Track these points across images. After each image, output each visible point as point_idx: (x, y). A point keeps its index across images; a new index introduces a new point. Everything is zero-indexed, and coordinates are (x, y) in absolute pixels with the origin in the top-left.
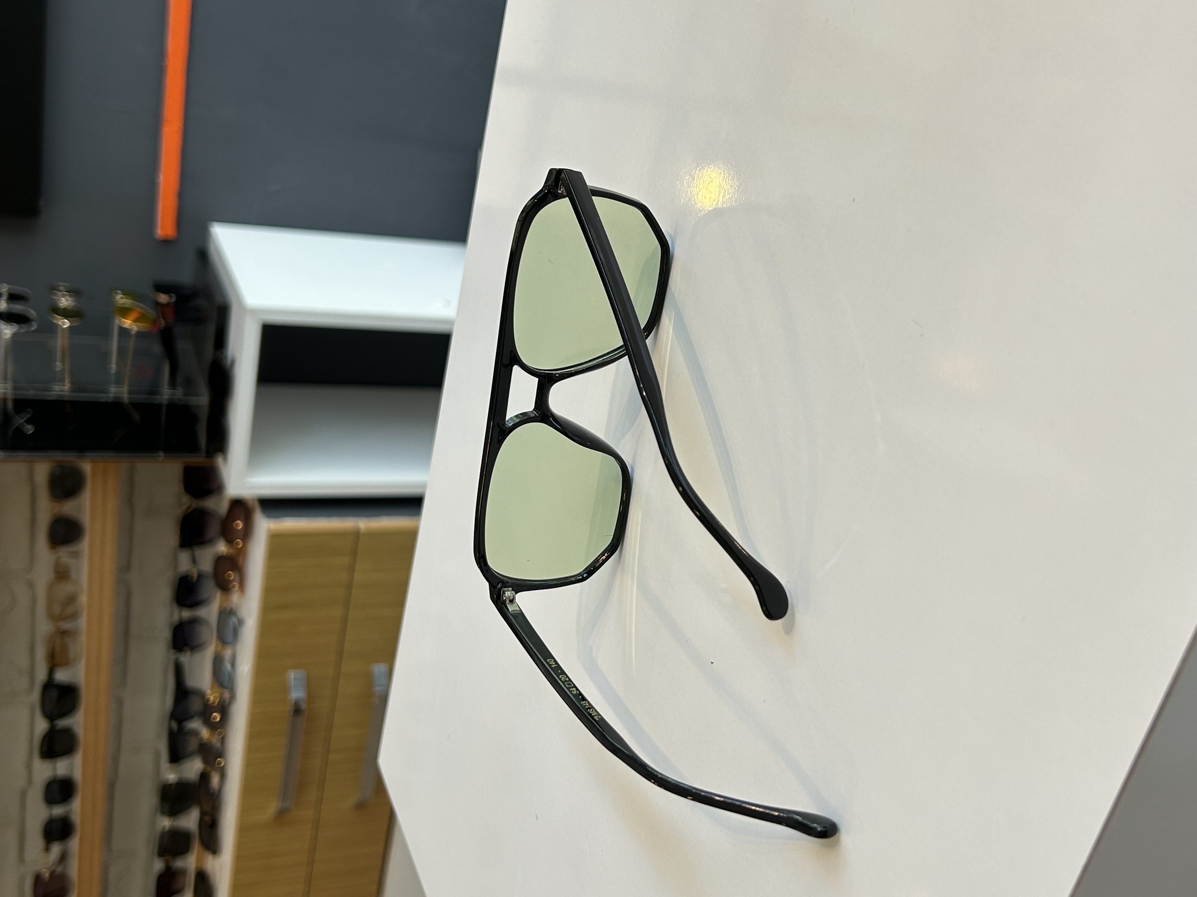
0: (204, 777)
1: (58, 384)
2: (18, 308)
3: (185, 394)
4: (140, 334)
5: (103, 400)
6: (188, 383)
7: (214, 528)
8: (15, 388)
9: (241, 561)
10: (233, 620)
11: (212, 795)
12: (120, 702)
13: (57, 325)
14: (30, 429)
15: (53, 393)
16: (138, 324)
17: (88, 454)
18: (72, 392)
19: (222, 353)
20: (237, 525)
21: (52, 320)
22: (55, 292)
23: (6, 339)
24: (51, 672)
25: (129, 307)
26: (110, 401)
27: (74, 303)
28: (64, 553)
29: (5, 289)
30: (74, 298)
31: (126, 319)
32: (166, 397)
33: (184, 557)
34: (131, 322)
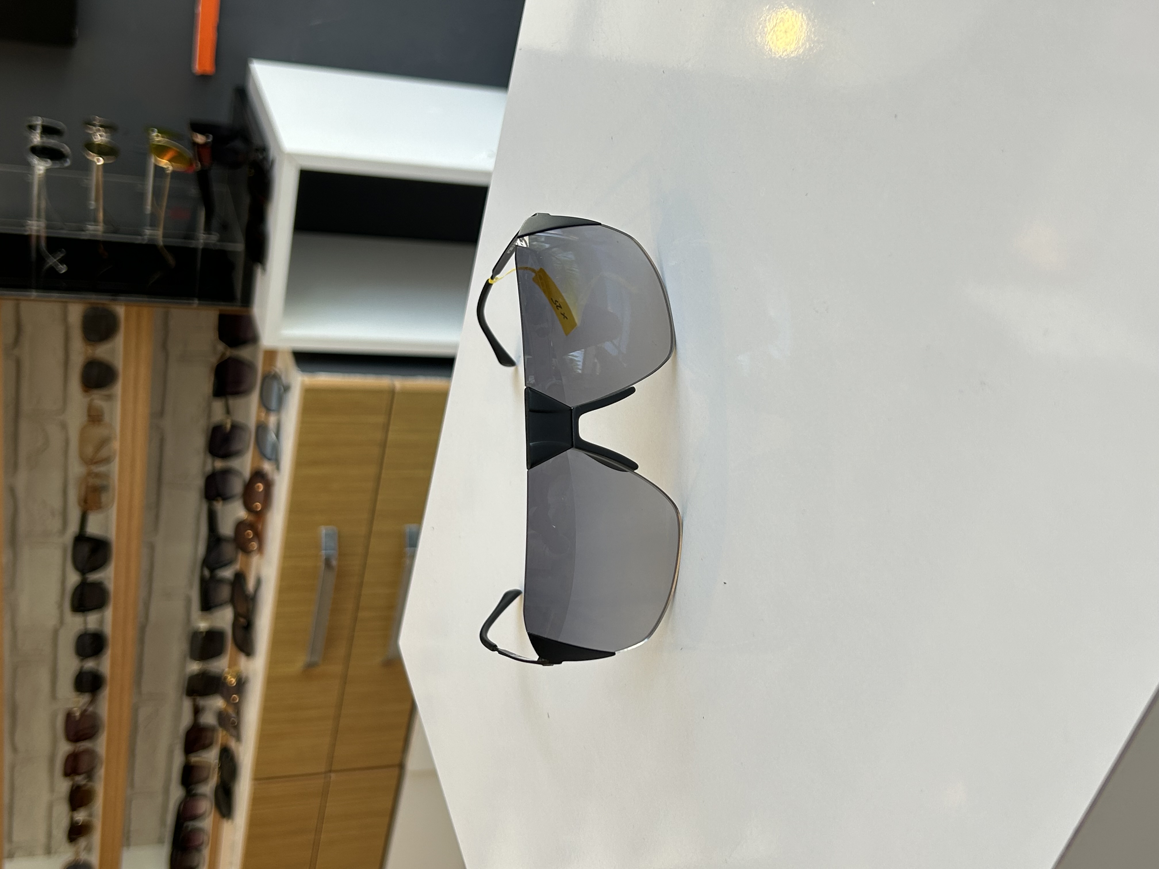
1: (93, 223)
2: (52, 142)
3: (221, 240)
4: (175, 175)
5: (139, 242)
6: (225, 227)
8: (48, 227)
12: (152, 547)
13: (91, 161)
14: (63, 269)
15: (87, 232)
16: (173, 164)
17: (121, 297)
21: (87, 156)
22: (89, 126)
23: (40, 175)
25: (165, 145)
26: (145, 242)
27: (108, 139)
28: (97, 397)
29: (39, 122)
30: (108, 134)
31: (162, 159)
32: (202, 241)
33: (218, 406)
34: (167, 162)
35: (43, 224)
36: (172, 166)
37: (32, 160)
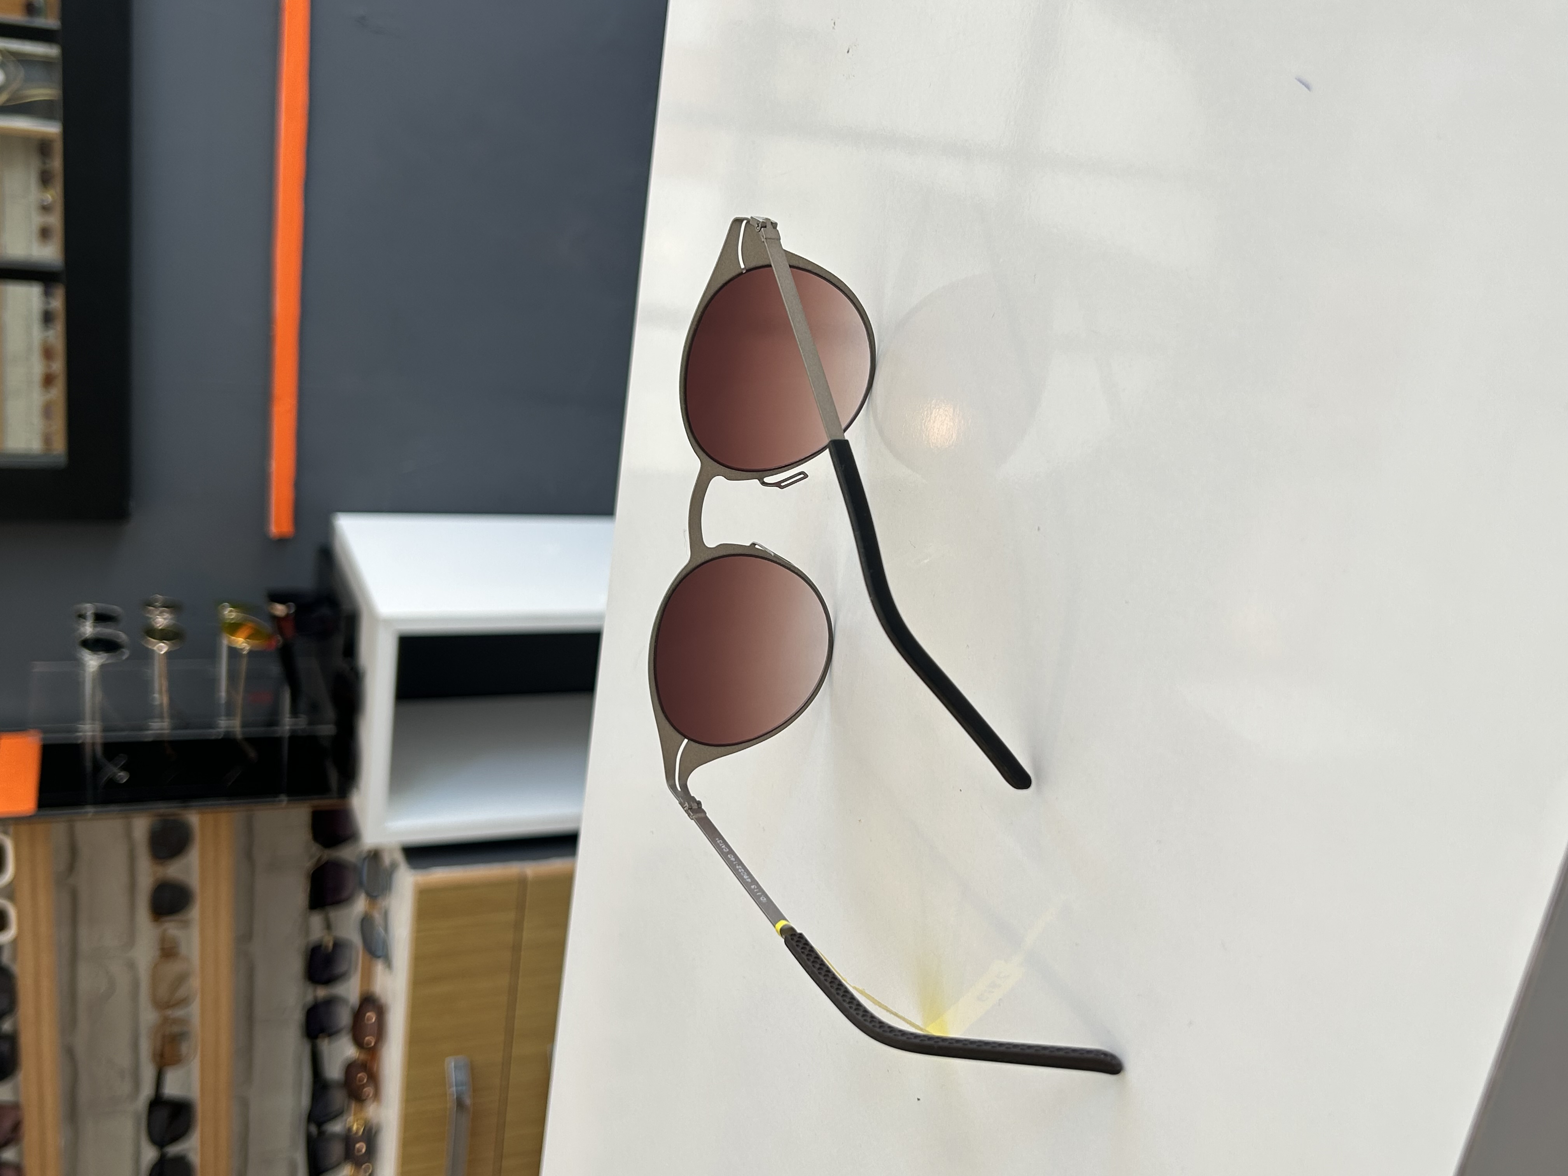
1: (155, 720)
2: (107, 631)
3: (311, 723)
4: (253, 654)
5: (213, 738)
6: (314, 708)
7: (353, 882)
8: (105, 730)
12: (244, 1104)
13: (153, 651)
14: (123, 777)
15: (150, 732)
16: (251, 641)
17: (194, 804)
21: (146, 644)
22: (150, 608)
23: (93, 672)
25: (238, 622)
26: (220, 737)
27: (172, 621)
28: (170, 925)
29: (89, 609)
30: (173, 616)
31: (236, 637)
32: (288, 728)
33: (316, 920)
34: (242, 639)
35: (98, 726)
36: (248, 643)
37: (83, 657)
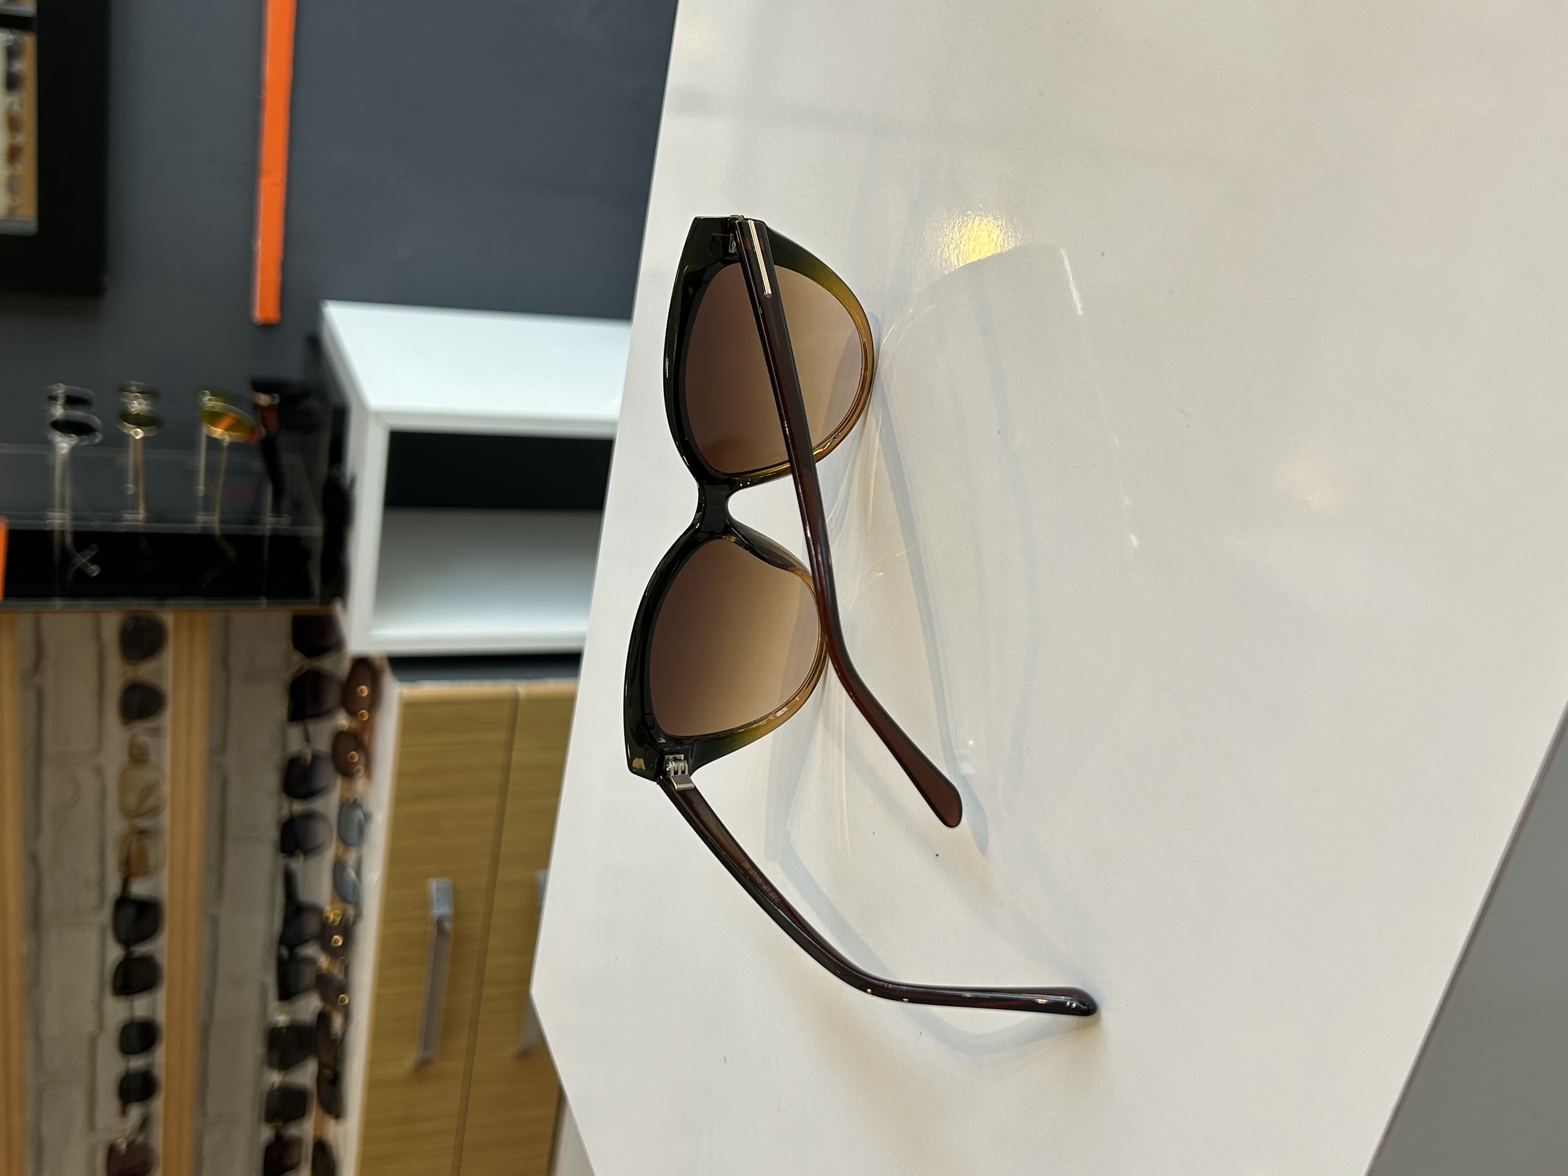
0: (323, 1018)
1: (130, 511)
2: (78, 414)
3: (294, 523)
4: (233, 446)
5: (189, 532)
6: (298, 508)
7: (332, 695)
8: (75, 518)
9: (366, 738)
10: (359, 814)
11: (334, 1041)
12: (214, 922)
13: (129, 436)
14: (94, 570)
15: (124, 523)
16: (231, 433)
17: (168, 602)
18: (148, 520)
19: (339, 469)
20: (362, 691)
21: (121, 429)
22: (126, 393)
23: (63, 455)
24: (126, 884)
25: (220, 411)
26: (197, 532)
27: (148, 407)
28: (140, 729)
29: (60, 390)
30: (149, 401)
31: (216, 427)
32: (269, 527)
33: (295, 733)
34: (223, 431)
35: (67, 515)
36: (230, 435)
37: (54, 438)
